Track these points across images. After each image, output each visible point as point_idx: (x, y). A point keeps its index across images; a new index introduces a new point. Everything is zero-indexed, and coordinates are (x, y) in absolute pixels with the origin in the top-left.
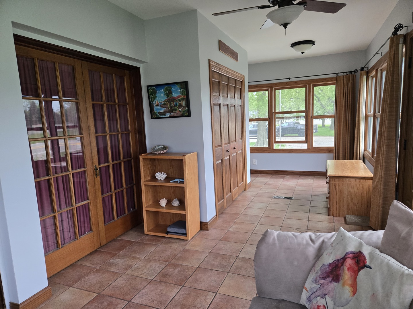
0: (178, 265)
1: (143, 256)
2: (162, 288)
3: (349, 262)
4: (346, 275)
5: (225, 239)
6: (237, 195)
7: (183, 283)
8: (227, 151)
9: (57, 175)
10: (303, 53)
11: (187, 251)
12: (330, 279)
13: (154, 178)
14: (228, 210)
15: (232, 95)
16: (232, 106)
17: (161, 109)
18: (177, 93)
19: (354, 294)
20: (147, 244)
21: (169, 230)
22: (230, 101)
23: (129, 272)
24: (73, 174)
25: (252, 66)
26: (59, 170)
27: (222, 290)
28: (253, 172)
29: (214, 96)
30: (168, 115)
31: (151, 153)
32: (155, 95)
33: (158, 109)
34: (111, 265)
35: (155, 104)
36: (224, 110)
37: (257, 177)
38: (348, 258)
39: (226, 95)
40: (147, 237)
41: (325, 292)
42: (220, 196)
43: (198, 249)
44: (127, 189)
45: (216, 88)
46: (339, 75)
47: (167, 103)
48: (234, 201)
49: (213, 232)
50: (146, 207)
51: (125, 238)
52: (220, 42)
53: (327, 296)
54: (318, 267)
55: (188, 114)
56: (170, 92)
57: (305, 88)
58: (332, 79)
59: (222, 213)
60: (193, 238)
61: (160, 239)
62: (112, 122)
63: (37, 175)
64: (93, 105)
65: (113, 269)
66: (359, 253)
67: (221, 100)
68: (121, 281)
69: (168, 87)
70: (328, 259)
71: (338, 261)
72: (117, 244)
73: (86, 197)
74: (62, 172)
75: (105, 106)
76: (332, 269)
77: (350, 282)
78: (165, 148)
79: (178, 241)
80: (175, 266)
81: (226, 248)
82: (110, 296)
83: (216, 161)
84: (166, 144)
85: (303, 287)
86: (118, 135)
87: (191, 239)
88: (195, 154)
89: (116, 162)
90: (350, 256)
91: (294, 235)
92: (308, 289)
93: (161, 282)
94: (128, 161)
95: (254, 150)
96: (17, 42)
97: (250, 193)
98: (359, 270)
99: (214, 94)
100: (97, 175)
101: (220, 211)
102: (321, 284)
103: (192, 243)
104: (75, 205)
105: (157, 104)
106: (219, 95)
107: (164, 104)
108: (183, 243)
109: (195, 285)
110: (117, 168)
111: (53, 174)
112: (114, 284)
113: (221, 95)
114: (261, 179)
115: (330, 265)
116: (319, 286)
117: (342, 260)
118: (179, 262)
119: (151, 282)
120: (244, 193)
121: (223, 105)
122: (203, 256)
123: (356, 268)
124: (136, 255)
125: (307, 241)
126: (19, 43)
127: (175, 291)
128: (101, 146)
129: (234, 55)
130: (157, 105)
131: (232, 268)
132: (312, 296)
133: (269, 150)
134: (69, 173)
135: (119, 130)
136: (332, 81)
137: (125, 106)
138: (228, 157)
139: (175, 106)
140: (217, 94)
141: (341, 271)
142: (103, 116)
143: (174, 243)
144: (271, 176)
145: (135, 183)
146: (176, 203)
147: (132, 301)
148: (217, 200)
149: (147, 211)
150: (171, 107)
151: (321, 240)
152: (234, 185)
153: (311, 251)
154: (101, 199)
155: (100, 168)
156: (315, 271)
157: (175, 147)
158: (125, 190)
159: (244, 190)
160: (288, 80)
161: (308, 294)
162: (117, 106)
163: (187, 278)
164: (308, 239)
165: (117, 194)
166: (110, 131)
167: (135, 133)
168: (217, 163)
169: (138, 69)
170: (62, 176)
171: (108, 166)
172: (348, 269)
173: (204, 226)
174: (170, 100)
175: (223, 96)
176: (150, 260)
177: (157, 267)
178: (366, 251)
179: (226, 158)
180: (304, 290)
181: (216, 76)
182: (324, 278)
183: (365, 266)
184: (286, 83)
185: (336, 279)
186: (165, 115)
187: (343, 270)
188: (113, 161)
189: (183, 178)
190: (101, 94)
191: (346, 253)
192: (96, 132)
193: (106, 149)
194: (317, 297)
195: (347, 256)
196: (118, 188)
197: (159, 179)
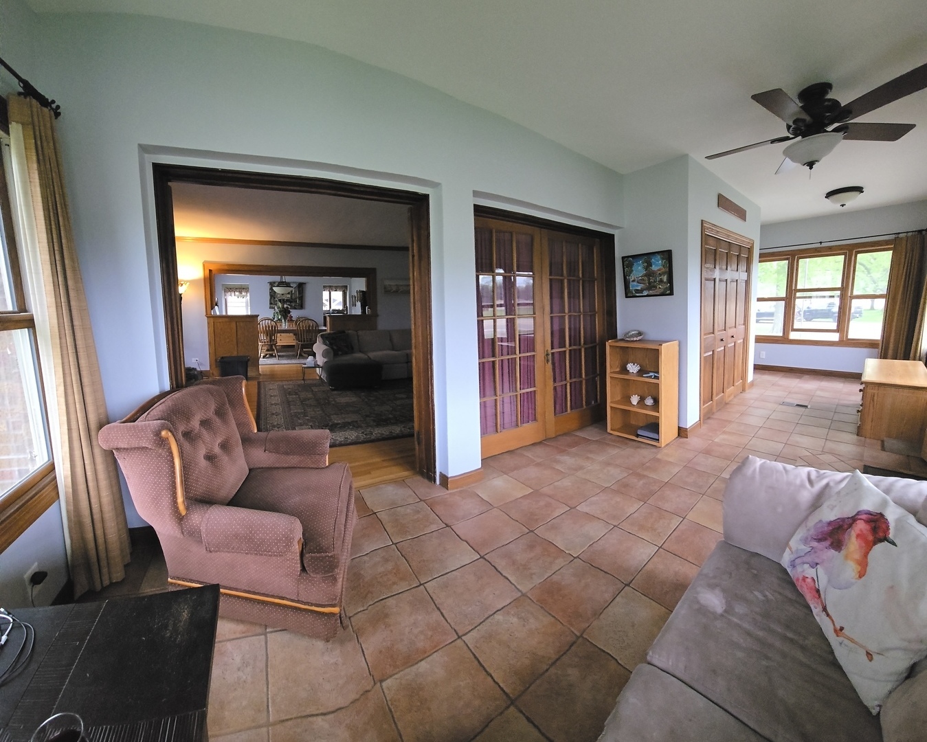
0: (644, 476)
1: (601, 458)
2: (618, 500)
3: (861, 526)
4: (853, 544)
5: (707, 452)
6: (732, 397)
7: (646, 499)
8: (722, 340)
9: (502, 358)
10: (843, 205)
11: (659, 460)
12: (827, 543)
13: (624, 370)
14: (717, 416)
15: (735, 267)
16: (732, 281)
17: (637, 286)
18: (658, 265)
19: (860, 577)
20: (608, 445)
21: (640, 432)
22: (730, 274)
23: (579, 474)
24: (520, 358)
25: (766, 228)
26: (505, 351)
27: (691, 516)
28: (758, 368)
29: (707, 268)
30: (645, 293)
31: (622, 340)
32: (632, 268)
33: (634, 286)
34: (558, 462)
35: (631, 280)
36: (720, 287)
37: (764, 374)
38: (860, 519)
39: (724, 267)
40: (610, 437)
41: (817, 561)
42: (708, 395)
43: (671, 460)
44: (586, 380)
45: (711, 257)
46: (901, 235)
47: (646, 278)
48: (726, 404)
49: (693, 441)
50: (611, 402)
51: (580, 434)
52: (720, 197)
53: (818, 566)
54: (812, 522)
55: (670, 291)
56: (650, 265)
57: (843, 256)
58: (887, 242)
59: (709, 418)
60: (667, 445)
61: (628, 441)
62: (572, 299)
63: (482, 355)
64: (551, 280)
65: (558, 467)
66: (879, 516)
67: (717, 274)
68: (566, 483)
69: (647, 257)
70: (829, 514)
71: (843, 520)
72: (568, 439)
73: (532, 384)
74: (508, 354)
75: (566, 281)
76: (834, 529)
77: (857, 556)
78: (640, 334)
79: (649, 446)
80: (641, 476)
81: (706, 463)
82: (549, 496)
83: (705, 353)
84: (641, 329)
85: (787, 544)
86: (580, 316)
87: (665, 447)
88: (676, 343)
89: (575, 347)
90: (864, 517)
91: (784, 468)
92: (793, 550)
93: (617, 492)
94: (592, 347)
95: (760, 340)
96: (477, 214)
97: (751, 394)
98: (875, 543)
99: (708, 265)
100: (548, 361)
101: (706, 416)
102: (813, 548)
103: (666, 451)
104: (519, 392)
105: (633, 279)
106: (715, 268)
107: (641, 280)
108: (654, 450)
109: (660, 503)
110: (575, 355)
111: (499, 355)
112: (556, 484)
113: (717, 267)
114: (768, 378)
115: (830, 523)
116: (809, 549)
117: (851, 521)
118: (645, 473)
119: (605, 490)
120: (742, 394)
121: (720, 280)
122: (676, 470)
123: (871, 538)
124: (590, 455)
125: (802, 481)
126: (479, 214)
127: (636, 506)
128: (556, 327)
129: (741, 214)
130: (633, 281)
131: (709, 490)
132: (798, 561)
133: (784, 340)
134: (515, 356)
135: (582, 310)
136: (887, 245)
137: (592, 281)
138: (723, 348)
139: (655, 282)
140: (712, 266)
141: (846, 536)
142: (562, 292)
143: (644, 448)
144: (783, 374)
145: (598, 372)
146: (649, 402)
147: (577, 508)
148: (703, 401)
149: (611, 407)
150: (650, 283)
151: (824, 482)
152: (728, 383)
153: (807, 495)
154: (552, 388)
155: (553, 354)
156: (806, 527)
157: (652, 334)
158: (584, 382)
159: (744, 390)
160: (819, 245)
161: (793, 557)
162: (581, 281)
163: (653, 493)
164: (805, 477)
165: (573, 385)
166: (570, 311)
167: (604, 314)
168: (706, 354)
169: (612, 237)
170: (508, 359)
171: (565, 351)
172: (858, 536)
173: (682, 432)
174: (650, 274)
175: (720, 269)
176: (608, 464)
177: (616, 473)
178: (892, 514)
179: (719, 350)
180: (788, 549)
181: (711, 241)
182: (819, 540)
183: (885, 539)
184: (816, 250)
185: (837, 545)
186: (642, 293)
187: (850, 535)
188: (570, 345)
189: (658, 372)
190: (562, 267)
191: (858, 512)
192: (551, 313)
193: (562, 331)
194: (804, 563)
195: (859, 517)
196: (575, 378)
197: (631, 371)
